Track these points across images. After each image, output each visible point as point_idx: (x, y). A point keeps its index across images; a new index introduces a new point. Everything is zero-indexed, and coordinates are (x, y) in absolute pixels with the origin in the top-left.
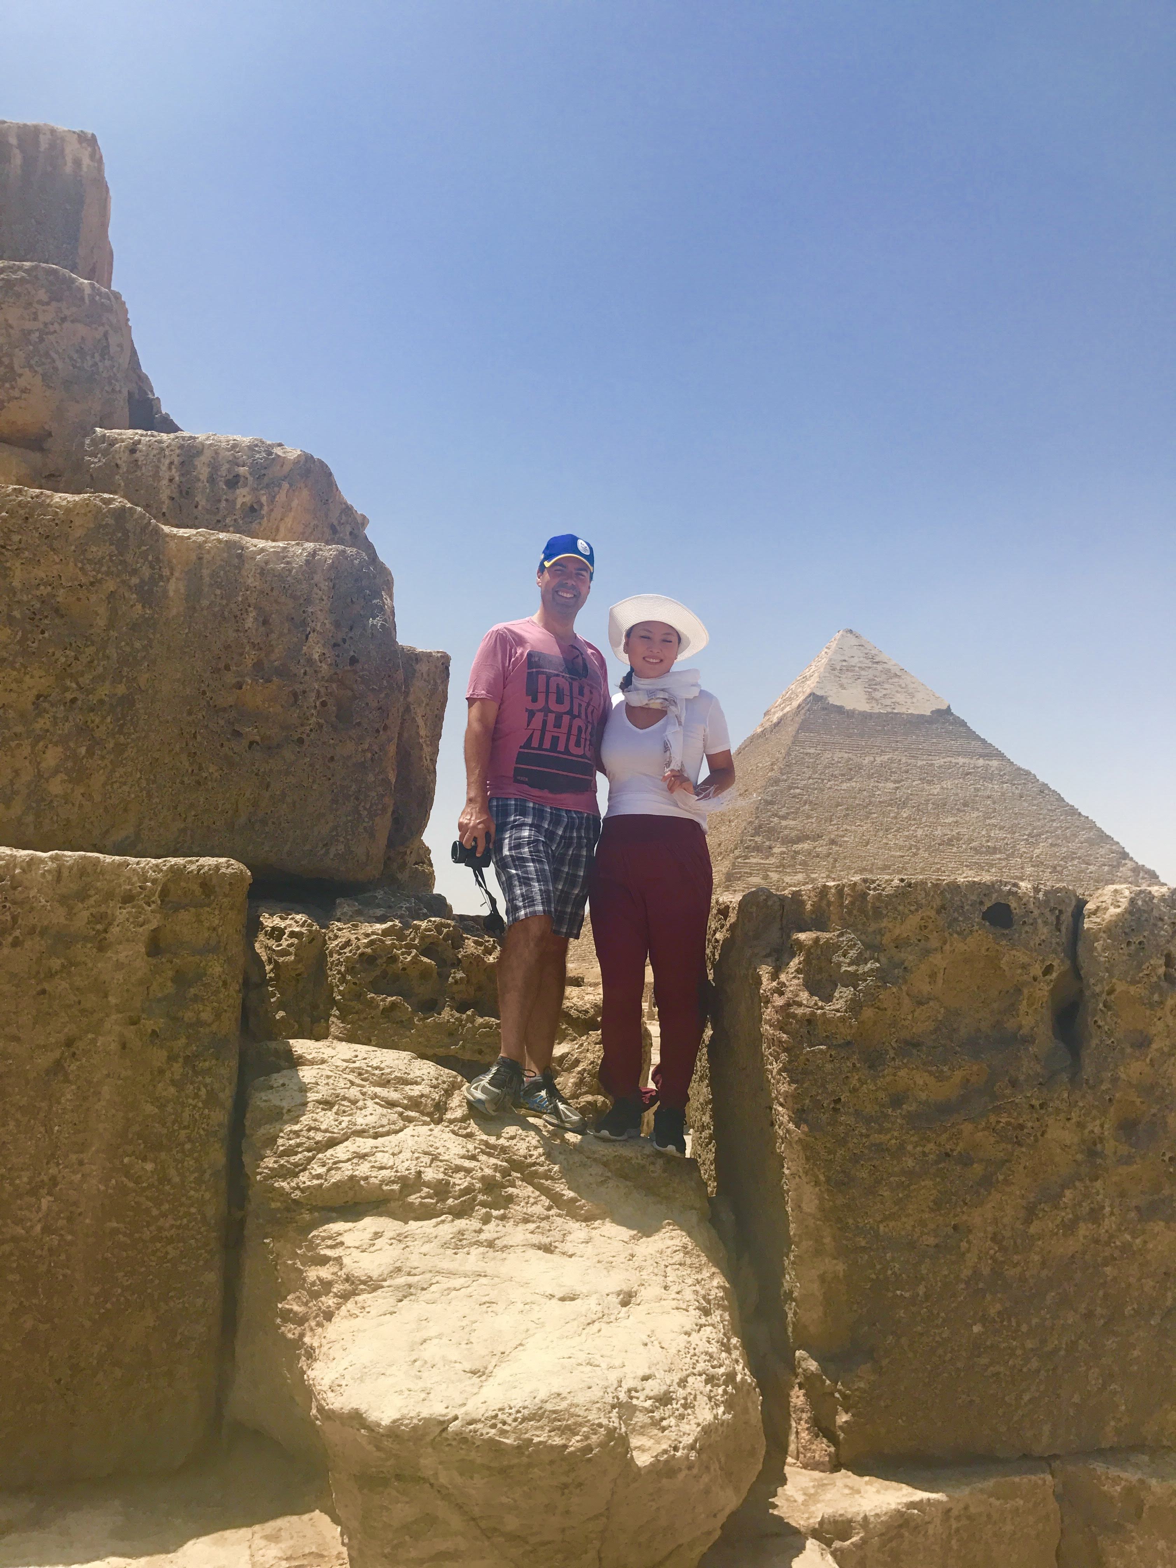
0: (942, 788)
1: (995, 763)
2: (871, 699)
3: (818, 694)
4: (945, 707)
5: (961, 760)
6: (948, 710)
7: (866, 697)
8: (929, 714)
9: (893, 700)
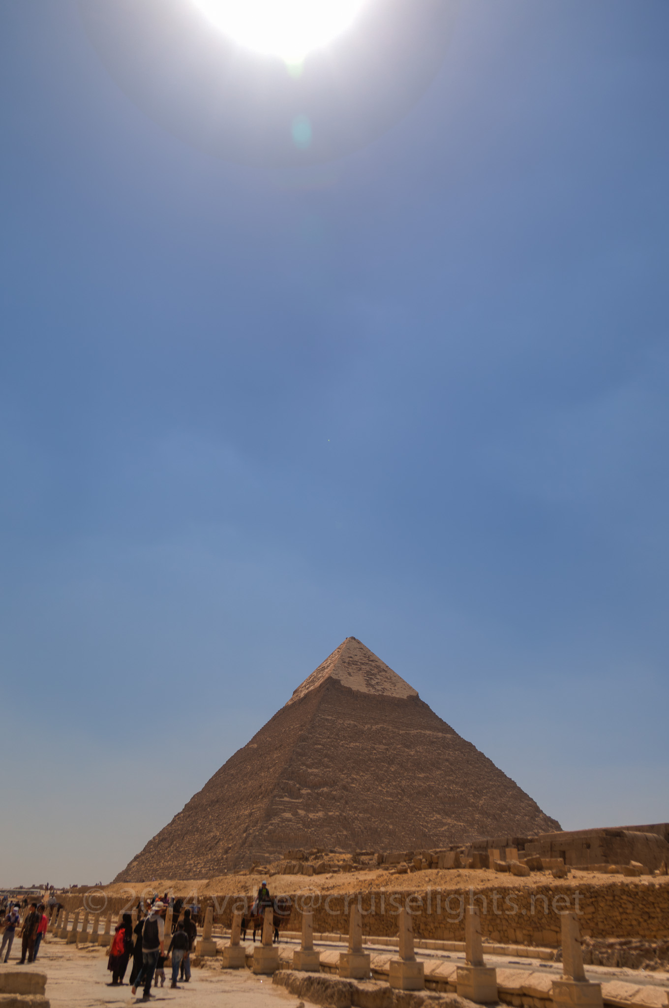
0: (417, 751)
1: (449, 736)
2: (369, 685)
3: (334, 677)
4: (415, 695)
5: (428, 732)
6: (417, 696)
7: (365, 683)
8: (405, 697)
9: (383, 687)
